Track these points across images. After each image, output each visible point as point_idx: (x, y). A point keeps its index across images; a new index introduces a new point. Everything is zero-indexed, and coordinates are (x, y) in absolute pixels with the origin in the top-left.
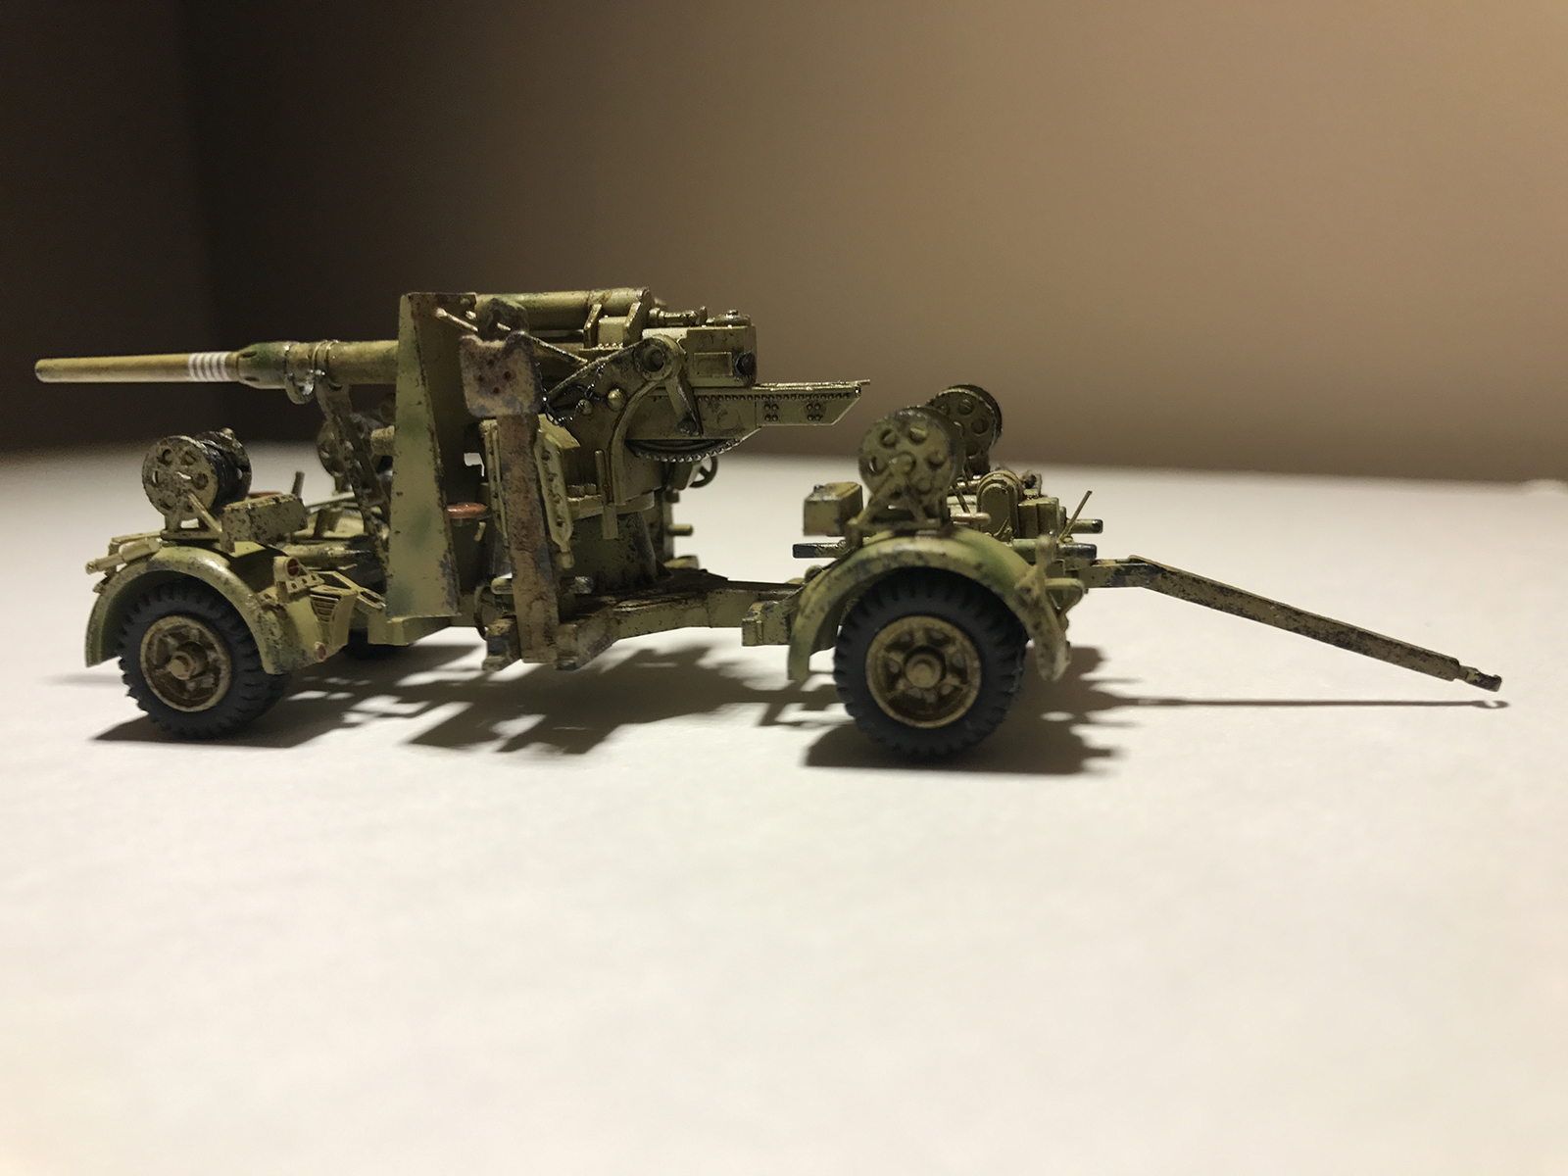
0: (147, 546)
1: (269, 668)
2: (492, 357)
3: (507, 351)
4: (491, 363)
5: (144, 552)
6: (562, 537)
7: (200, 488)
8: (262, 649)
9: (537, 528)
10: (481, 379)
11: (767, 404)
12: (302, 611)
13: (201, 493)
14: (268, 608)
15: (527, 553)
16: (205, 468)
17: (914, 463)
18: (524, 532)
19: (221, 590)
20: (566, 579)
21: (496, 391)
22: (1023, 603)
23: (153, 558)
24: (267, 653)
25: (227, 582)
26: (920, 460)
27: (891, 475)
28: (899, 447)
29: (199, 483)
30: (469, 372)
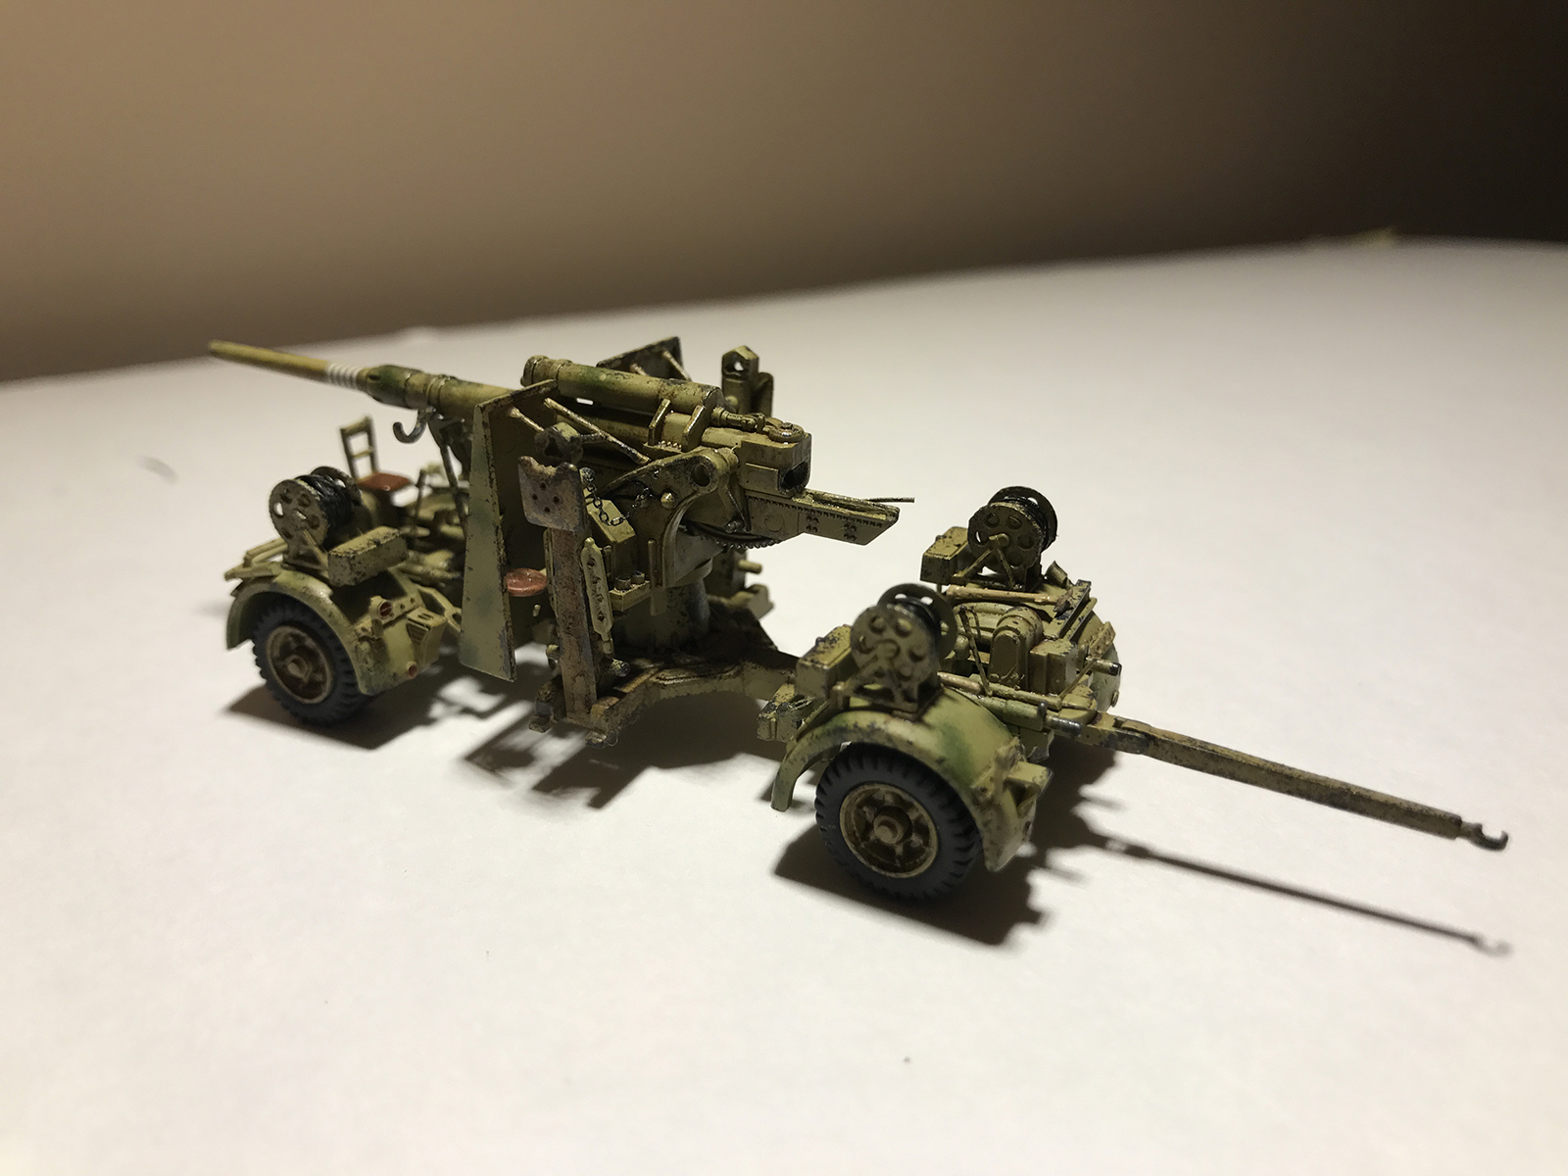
0: (270, 570)
1: (363, 689)
2: (543, 481)
4: (544, 485)
5: (267, 574)
6: (604, 628)
7: (315, 527)
8: (358, 674)
9: (581, 621)
10: (535, 497)
11: (809, 518)
12: (396, 637)
13: (314, 532)
14: (362, 639)
16: (316, 511)
17: (898, 651)
18: (571, 620)
19: (327, 620)
20: (606, 661)
21: (547, 510)
23: (275, 580)
24: (362, 678)
25: (330, 615)
26: (904, 650)
27: (876, 657)
28: (886, 635)
29: (312, 524)
30: (527, 489)
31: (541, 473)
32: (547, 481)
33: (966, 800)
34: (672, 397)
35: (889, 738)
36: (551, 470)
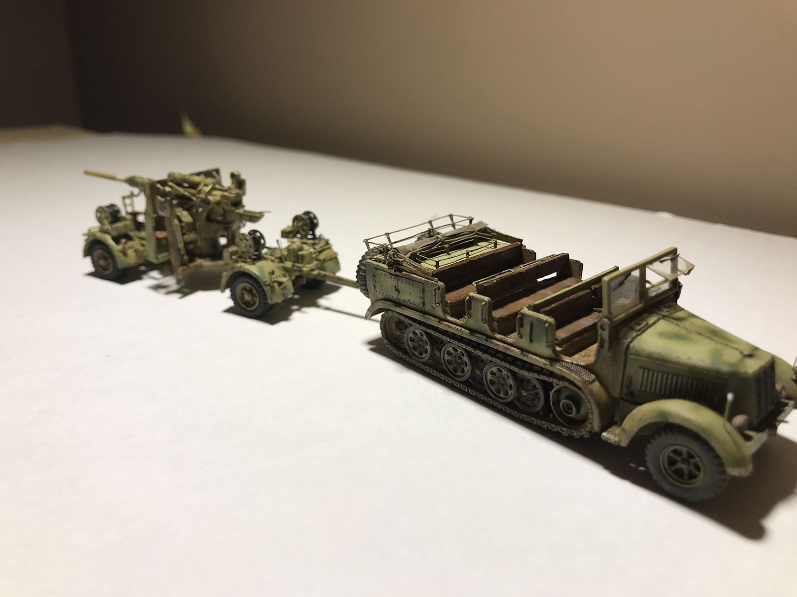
0: (96, 232)
1: (120, 267)
3: (165, 202)
6: (181, 246)
8: (119, 262)
9: (175, 244)
10: (160, 207)
12: (130, 252)
14: (120, 251)
16: (108, 215)
18: (172, 244)
19: (110, 246)
20: (182, 256)
22: (264, 284)
23: (97, 235)
29: (107, 219)
30: (158, 205)
32: (162, 203)
33: (262, 284)
35: (244, 269)
36: (163, 199)
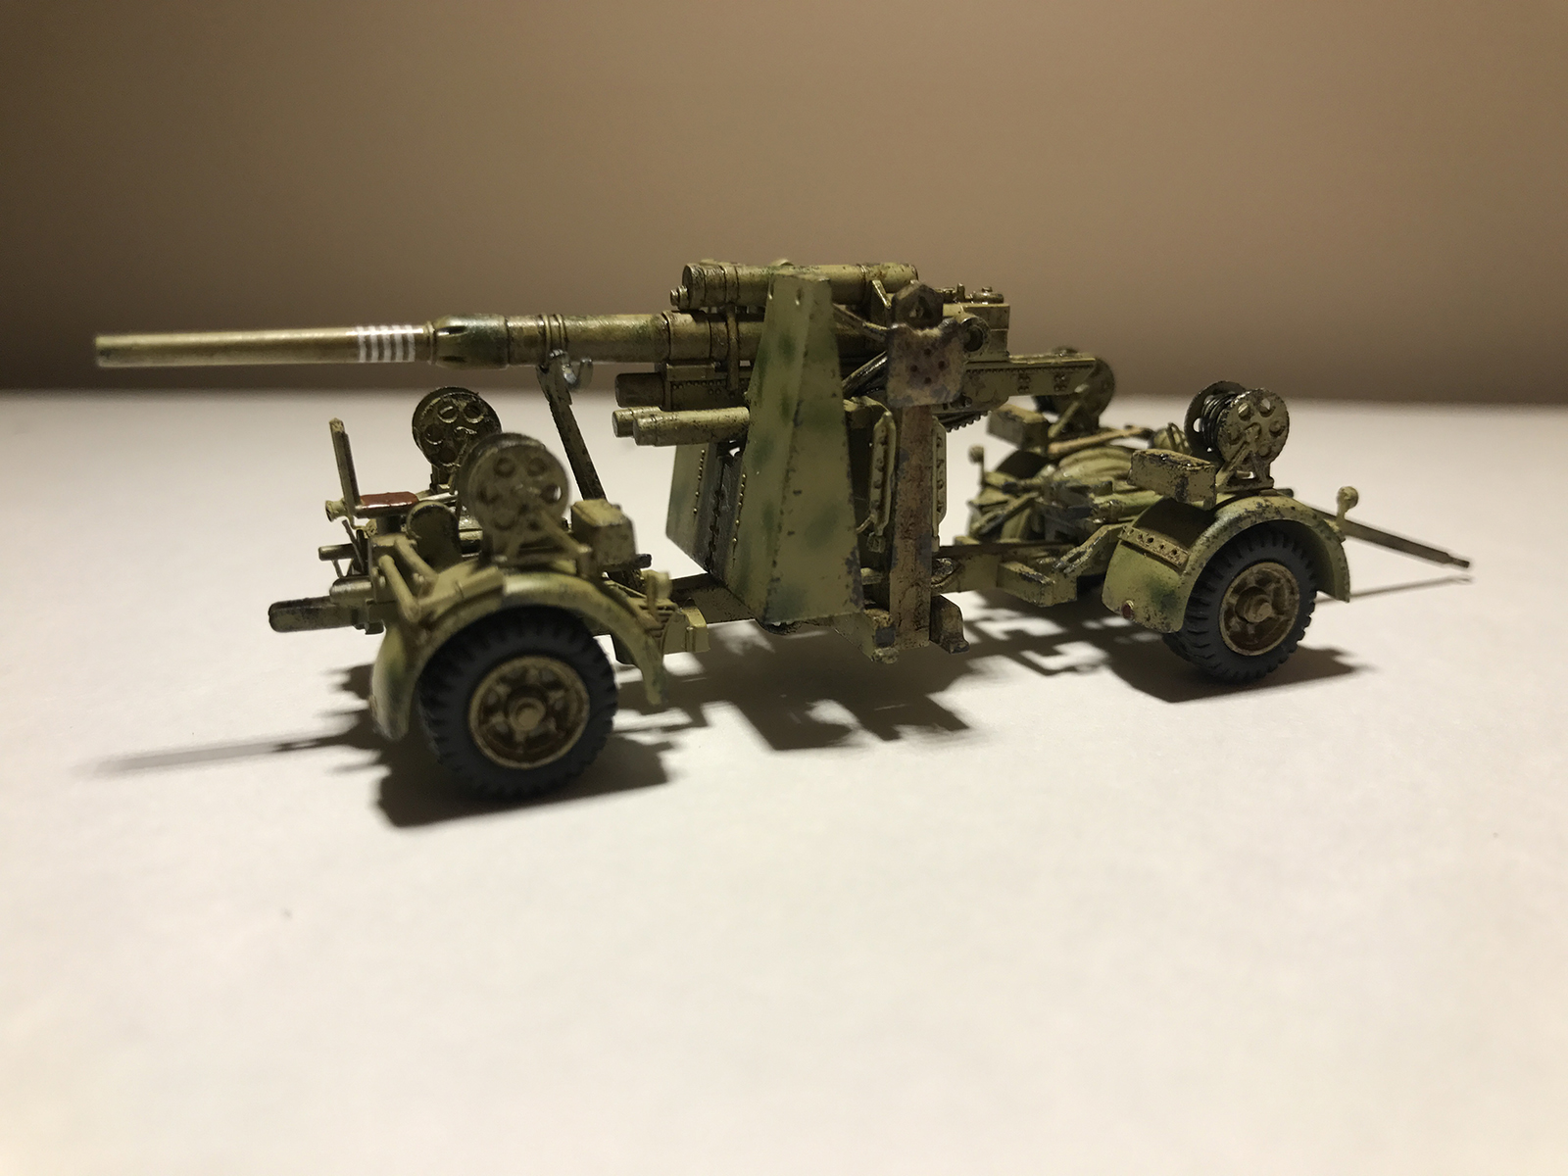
1: (656, 696)
2: (929, 347)
4: (928, 353)
6: (938, 522)
8: (649, 678)
9: (925, 516)
10: (914, 369)
11: (1021, 377)
15: (911, 541)
17: (1260, 432)
18: (912, 520)
21: (928, 381)
23: (508, 592)
26: (1266, 430)
27: (1245, 443)
28: (1253, 419)
30: (903, 362)
31: (926, 336)
32: (933, 345)
34: (881, 277)
36: (936, 332)
